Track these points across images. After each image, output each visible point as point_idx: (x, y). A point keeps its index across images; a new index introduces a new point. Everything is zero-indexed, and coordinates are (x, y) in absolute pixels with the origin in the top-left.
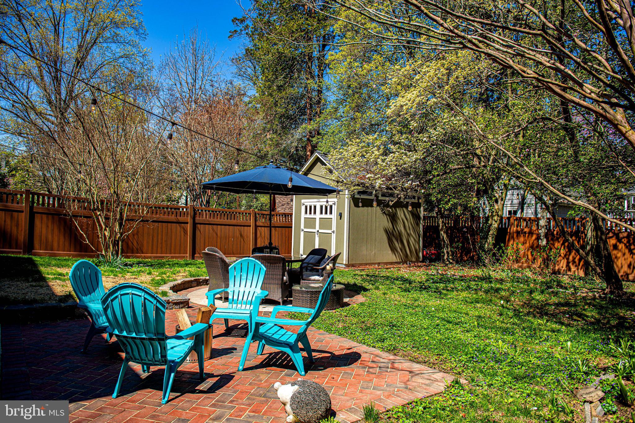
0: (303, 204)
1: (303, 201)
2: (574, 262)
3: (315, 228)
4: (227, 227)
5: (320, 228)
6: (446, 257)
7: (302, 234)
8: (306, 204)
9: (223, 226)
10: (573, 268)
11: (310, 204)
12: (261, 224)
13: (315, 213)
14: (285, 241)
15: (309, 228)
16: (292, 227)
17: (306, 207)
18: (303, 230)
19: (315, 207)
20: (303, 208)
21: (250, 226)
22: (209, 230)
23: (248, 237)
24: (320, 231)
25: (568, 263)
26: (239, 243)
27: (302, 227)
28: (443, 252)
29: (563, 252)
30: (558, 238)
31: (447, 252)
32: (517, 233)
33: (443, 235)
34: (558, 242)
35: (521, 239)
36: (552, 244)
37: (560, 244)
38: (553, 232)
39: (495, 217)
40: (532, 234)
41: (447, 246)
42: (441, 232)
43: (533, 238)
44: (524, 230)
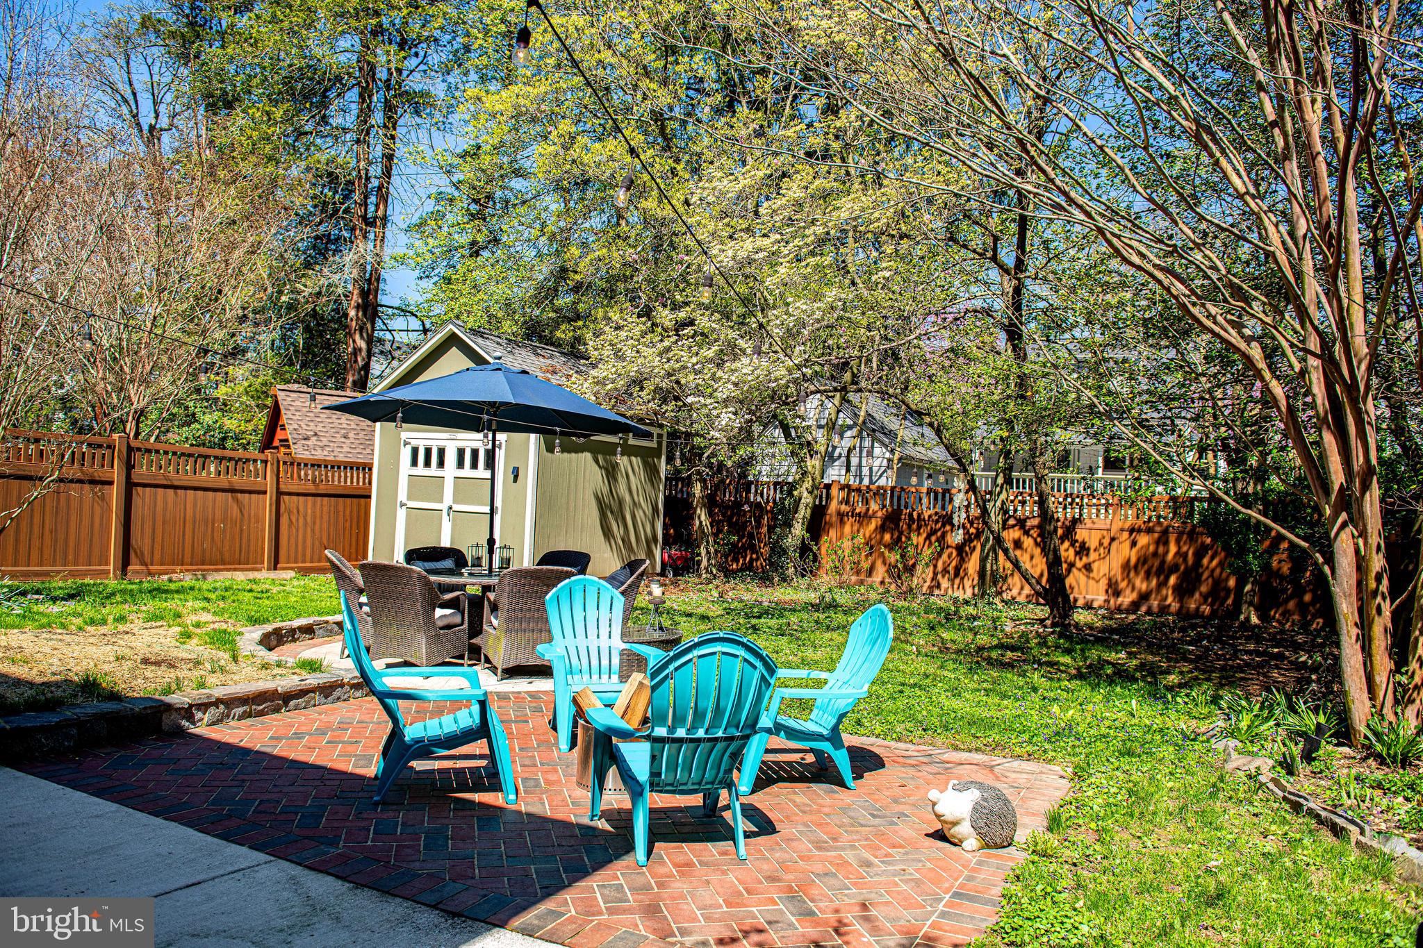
0: (406, 444)
1: (404, 435)
2: (945, 571)
3: (441, 501)
4: (211, 494)
5: (456, 501)
6: (704, 563)
7: (401, 514)
8: (414, 443)
9: (200, 493)
10: (945, 583)
11: (428, 443)
12: (294, 488)
13: (441, 464)
14: (344, 529)
15: (422, 500)
16: (369, 497)
17: (415, 451)
18: (402, 505)
19: (442, 452)
20: (406, 454)
21: (265, 493)
22: (165, 503)
23: (259, 520)
24: (456, 507)
25: (935, 574)
26: (237, 537)
27: (402, 496)
28: (699, 555)
29: (928, 552)
30: (919, 527)
31: (708, 553)
32: (841, 516)
33: (703, 517)
34: (919, 534)
35: (847, 529)
36: (909, 538)
37: (921, 539)
38: (911, 515)
39: (808, 484)
40: (870, 518)
41: (708, 542)
42: (698, 511)
43: (872, 526)
44: (858, 511)
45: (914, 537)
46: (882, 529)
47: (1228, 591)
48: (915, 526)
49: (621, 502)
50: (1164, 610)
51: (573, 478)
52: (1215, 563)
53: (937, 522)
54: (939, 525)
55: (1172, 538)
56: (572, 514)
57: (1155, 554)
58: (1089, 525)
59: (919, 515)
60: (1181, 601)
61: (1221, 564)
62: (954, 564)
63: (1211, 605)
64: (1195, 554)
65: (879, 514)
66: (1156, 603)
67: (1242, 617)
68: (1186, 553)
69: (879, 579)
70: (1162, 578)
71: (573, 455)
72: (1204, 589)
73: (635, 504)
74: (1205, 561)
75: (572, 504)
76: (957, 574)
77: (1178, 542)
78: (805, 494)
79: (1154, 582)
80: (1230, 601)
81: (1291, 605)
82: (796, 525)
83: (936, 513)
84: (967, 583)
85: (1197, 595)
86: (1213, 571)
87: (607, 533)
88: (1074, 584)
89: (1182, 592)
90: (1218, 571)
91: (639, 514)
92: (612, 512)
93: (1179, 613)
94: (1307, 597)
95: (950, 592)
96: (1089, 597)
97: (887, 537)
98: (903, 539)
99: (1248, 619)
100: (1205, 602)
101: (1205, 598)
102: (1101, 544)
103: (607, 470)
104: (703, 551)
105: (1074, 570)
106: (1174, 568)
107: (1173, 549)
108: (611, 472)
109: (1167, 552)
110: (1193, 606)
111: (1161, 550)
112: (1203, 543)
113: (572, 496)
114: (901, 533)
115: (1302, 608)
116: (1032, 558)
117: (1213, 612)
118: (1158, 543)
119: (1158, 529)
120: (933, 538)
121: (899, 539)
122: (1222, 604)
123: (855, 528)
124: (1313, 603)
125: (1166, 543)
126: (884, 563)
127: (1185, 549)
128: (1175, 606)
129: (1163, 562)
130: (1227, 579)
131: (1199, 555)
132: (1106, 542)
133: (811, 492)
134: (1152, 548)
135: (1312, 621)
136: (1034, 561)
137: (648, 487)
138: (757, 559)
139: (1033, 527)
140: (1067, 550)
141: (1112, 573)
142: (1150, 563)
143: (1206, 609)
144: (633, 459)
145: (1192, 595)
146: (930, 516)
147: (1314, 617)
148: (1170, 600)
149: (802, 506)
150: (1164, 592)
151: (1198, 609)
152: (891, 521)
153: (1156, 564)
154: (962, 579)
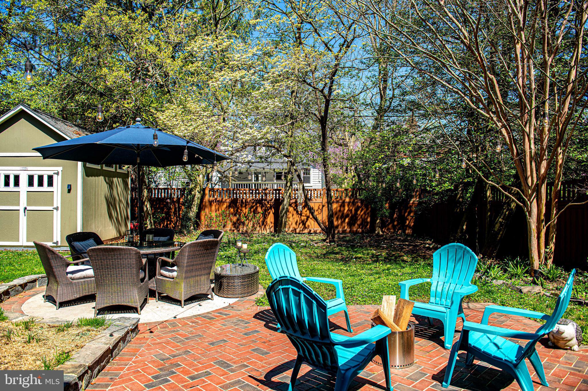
5: (29, 204)
13: (17, 185)
19: (17, 177)
24: (29, 208)
30: (246, 205)
31: (151, 222)
32: (211, 203)
33: (148, 206)
34: (246, 208)
35: (213, 208)
36: (241, 210)
37: (247, 210)
38: (242, 201)
39: (198, 189)
40: (224, 202)
41: (150, 218)
42: (146, 203)
43: (225, 206)
44: (218, 199)
45: (244, 209)
46: (229, 207)
47: (368, 223)
48: (244, 205)
49: (115, 199)
50: (344, 232)
51: (97, 189)
52: (362, 213)
53: (253, 203)
54: (254, 204)
55: (346, 205)
56: (97, 208)
57: (340, 211)
58: (314, 201)
59: (246, 201)
60: (350, 228)
61: (365, 213)
62: (261, 220)
63: (362, 228)
64: (355, 210)
65: (228, 201)
66: (341, 229)
67: (376, 232)
68: (352, 210)
69: (229, 229)
70: (343, 220)
71: (97, 178)
72: (359, 223)
73: (120, 201)
74: (359, 212)
75: (97, 203)
76: (263, 224)
77: (348, 206)
78: (197, 193)
79: (340, 221)
80: (368, 227)
81: (390, 226)
82: (194, 207)
83: (253, 199)
84: (267, 227)
85: (356, 225)
86: (362, 216)
87: (110, 216)
88: (309, 224)
89: (350, 224)
90: (364, 216)
91: (122, 206)
92: (112, 206)
93: (350, 232)
94: (396, 223)
95: (260, 232)
96: (315, 229)
97: (232, 210)
98: (239, 211)
99: (379, 233)
100: (359, 228)
101: (359, 226)
102: (319, 208)
103: (109, 185)
104: (148, 222)
105: (309, 219)
106: (347, 216)
107: (347, 208)
108: (111, 185)
109: (344, 210)
110: (355, 229)
111: (342, 209)
112: (358, 206)
113: (97, 200)
114: (238, 208)
115: (394, 227)
116: (293, 215)
117: (363, 231)
118: (341, 206)
119: (341, 201)
120: (252, 210)
121: (237, 211)
122: (365, 228)
123: (217, 207)
124: (397, 225)
125: (344, 206)
126: (231, 221)
127: (351, 208)
128: (348, 230)
129: (343, 213)
130: (367, 218)
131: (356, 210)
132: (321, 207)
133: (200, 192)
134: (338, 209)
135: (398, 231)
136: (294, 217)
137: (125, 193)
138: (170, 224)
139: (293, 203)
140: (306, 211)
141: (324, 219)
142: (338, 214)
143: (360, 230)
144: (119, 179)
145: (354, 225)
146: (250, 201)
147: (398, 230)
148: (346, 228)
149: (196, 198)
150: (344, 225)
151: (357, 230)
152: (234, 203)
153: (341, 214)
154: (265, 226)
